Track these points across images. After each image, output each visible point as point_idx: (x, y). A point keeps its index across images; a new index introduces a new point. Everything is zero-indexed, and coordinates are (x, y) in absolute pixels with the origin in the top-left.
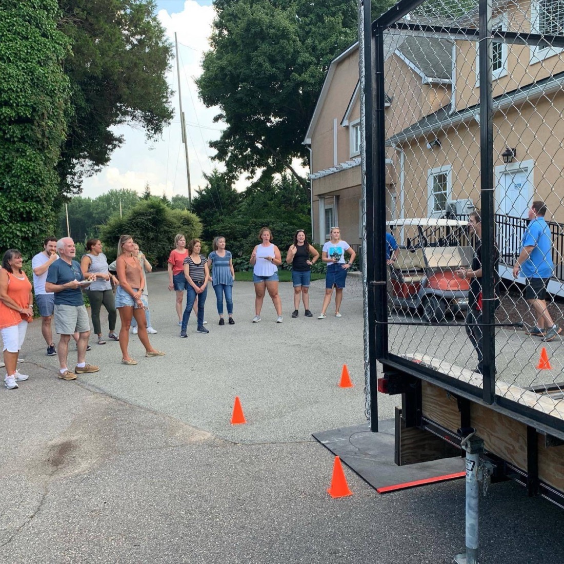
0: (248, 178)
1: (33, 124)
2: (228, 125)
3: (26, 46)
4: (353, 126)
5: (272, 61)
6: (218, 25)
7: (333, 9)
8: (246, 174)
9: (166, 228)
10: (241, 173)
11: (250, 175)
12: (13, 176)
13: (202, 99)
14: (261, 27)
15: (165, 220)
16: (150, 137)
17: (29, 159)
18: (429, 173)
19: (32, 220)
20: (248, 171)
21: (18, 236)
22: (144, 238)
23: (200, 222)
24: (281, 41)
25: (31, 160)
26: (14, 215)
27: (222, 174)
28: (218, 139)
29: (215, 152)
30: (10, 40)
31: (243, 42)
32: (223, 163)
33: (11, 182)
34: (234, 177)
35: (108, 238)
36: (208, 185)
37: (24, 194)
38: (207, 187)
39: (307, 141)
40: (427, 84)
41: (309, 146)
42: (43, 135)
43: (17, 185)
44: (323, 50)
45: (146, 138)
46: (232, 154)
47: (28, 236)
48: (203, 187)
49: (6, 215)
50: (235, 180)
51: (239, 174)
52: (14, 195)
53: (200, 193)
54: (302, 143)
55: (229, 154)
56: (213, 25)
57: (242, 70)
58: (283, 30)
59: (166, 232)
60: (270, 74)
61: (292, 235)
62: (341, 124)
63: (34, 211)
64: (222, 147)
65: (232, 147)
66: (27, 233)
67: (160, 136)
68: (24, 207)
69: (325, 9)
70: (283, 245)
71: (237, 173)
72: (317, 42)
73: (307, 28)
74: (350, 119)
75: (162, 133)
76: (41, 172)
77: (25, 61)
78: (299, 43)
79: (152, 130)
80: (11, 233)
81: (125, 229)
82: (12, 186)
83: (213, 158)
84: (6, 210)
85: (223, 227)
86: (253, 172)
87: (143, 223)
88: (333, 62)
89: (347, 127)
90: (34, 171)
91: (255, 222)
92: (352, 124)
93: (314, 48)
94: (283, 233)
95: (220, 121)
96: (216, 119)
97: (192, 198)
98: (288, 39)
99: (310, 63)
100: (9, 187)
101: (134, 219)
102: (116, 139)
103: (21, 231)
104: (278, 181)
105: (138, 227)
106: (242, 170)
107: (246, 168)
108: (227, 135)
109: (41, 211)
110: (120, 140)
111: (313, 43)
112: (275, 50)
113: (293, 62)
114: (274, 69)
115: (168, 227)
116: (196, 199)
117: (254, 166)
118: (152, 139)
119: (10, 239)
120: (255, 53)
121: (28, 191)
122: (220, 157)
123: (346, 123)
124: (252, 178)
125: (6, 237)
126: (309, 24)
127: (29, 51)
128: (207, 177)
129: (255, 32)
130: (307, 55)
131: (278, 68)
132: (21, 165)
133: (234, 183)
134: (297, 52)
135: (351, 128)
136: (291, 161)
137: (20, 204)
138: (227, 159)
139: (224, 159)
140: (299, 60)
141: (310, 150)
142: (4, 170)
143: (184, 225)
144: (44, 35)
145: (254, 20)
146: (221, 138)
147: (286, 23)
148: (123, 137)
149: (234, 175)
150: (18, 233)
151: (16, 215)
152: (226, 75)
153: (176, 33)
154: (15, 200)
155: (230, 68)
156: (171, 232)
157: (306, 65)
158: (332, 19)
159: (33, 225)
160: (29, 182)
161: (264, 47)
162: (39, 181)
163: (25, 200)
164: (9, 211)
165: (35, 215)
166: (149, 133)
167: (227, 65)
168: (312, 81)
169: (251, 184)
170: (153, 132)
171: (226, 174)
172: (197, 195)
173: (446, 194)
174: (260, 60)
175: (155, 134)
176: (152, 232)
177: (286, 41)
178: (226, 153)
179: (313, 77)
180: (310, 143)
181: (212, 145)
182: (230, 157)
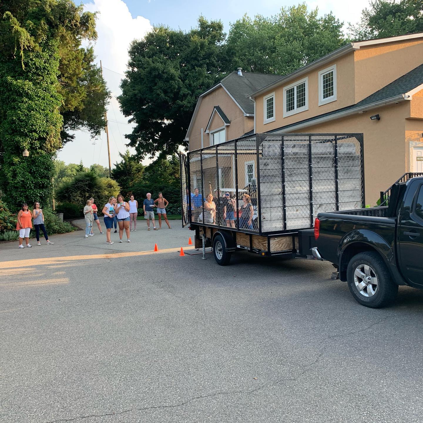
0: (151, 158)
1: (46, 140)
2: (137, 125)
3: (44, 103)
4: (211, 134)
5: (165, 92)
6: (131, 65)
7: (201, 62)
8: (149, 155)
9: (97, 190)
10: (146, 155)
11: (152, 156)
12: (36, 166)
13: (122, 112)
14: (158, 72)
15: (96, 184)
16: (93, 137)
17: (44, 157)
18: (245, 164)
19: (44, 188)
20: (150, 153)
21: (38, 196)
22: (82, 196)
23: (119, 185)
24: (171, 82)
25: (45, 158)
26: (36, 185)
27: (134, 156)
28: (131, 133)
29: (128, 141)
30: (37, 101)
31: (148, 79)
32: (134, 148)
33: (35, 169)
34: (141, 158)
35: (59, 196)
36: (122, 161)
37: (42, 175)
38: (122, 162)
39: (187, 139)
40: (246, 116)
41: (188, 142)
42: (51, 146)
43: (38, 171)
44: (195, 87)
45: (91, 137)
46: (140, 142)
47: (43, 196)
48: (119, 163)
49: (33, 185)
50: (142, 159)
51: (145, 156)
52: (37, 175)
53: (117, 166)
54: (184, 140)
55: (138, 143)
56: (128, 64)
57: (147, 96)
58: (172, 75)
59: (96, 192)
60: (164, 100)
61: (178, 194)
62: (205, 132)
63: (46, 183)
64: (133, 138)
65: (139, 138)
66: (42, 194)
67: (99, 137)
68: (41, 182)
69: (196, 62)
70: (172, 200)
71: (143, 155)
72: (191, 82)
73: (186, 73)
74: (209, 129)
75: (100, 135)
76: (50, 164)
77: (43, 110)
78: (181, 83)
79: (94, 133)
80: (35, 194)
81: (70, 191)
82: (36, 171)
83: (128, 145)
84: (33, 183)
85: (136, 189)
86: (153, 154)
87: (82, 187)
88: (200, 96)
89: (208, 134)
90: (47, 163)
91: (156, 186)
92: (211, 132)
93: (190, 85)
94: (172, 193)
95: (132, 123)
96: (130, 121)
97: (112, 169)
98: (175, 80)
99: (188, 94)
100: (34, 172)
101: (76, 184)
102: (70, 137)
103: (39, 193)
104: (170, 158)
105: (79, 189)
106: (147, 153)
107: (149, 152)
108: (136, 130)
109: (49, 183)
110: (72, 137)
111: (190, 82)
112: (167, 86)
113: (178, 93)
114: (166, 97)
115: (98, 189)
116: (114, 170)
117: (154, 151)
118: (94, 138)
119: (34, 197)
120: (155, 87)
121: (44, 173)
122: (132, 144)
123: (207, 132)
124: (153, 158)
125: (33, 196)
126: (187, 70)
127: (45, 105)
128: (122, 155)
129: (155, 74)
130: (186, 90)
131: (168, 97)
132: (41, 161)
133: (141, 161)
134: (179, 88)
135: (210, 134)
136: (178, 147)
137: (39, 180)
138: (137, 145)
139: (135, 146)
140: (181, 93)
141: (188, 144)
142: (31, 163)
143: (108, 187)
144: (51, 96)
145: (154, 67)
146: (133, 133)
147: (173, 71)
148: (74, 136)
149: (141, 156)
150: (38, 194)
151: (37, 185)
152: (137, 99)
153: (101, 61)
154: (37, 178)
155: (139, 95)
156: (100, 192)
157: (185, 96)
158: (200, 69)
159: (45, 190)
160: (44, 169)
161: (160, 84)
162: (49, 168)
163: (42, 178)
164: (34, 183)
165: (46, 185)
166: (92, 134)
167: (138, 93)
168: (189, 105)
169: (152, 162)
170: (95, 134)
171: (136, 155)
172: (115, 167)
173: (252, 174)
174: (158, 92)
175: (96, 135)
176: (88, 192)
177: (173, 82)
178: (136, 142)
179: (189, 103)
180: (188, 140)
181: (127, 136)
182: (139, 144)
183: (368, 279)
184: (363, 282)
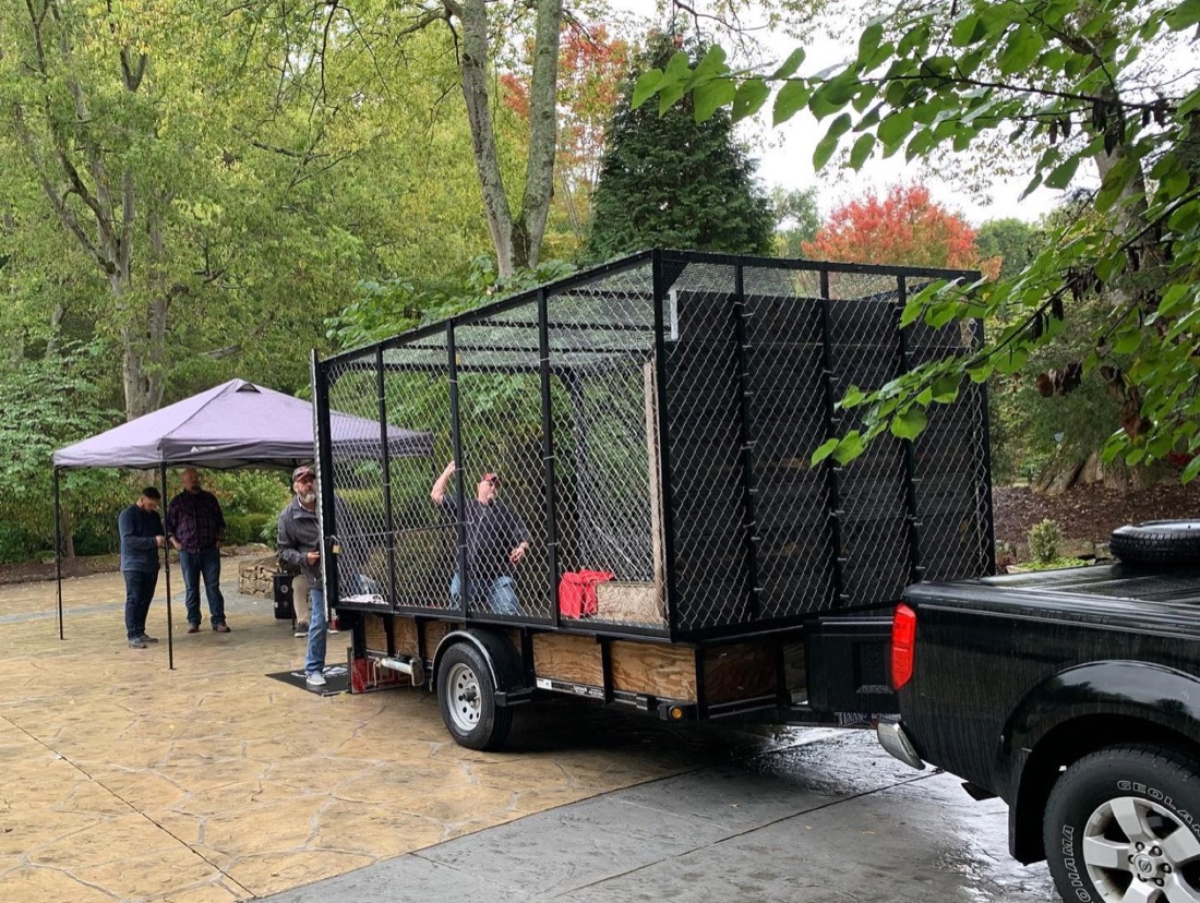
183: (1152, 852)
184: (1135, 881)
